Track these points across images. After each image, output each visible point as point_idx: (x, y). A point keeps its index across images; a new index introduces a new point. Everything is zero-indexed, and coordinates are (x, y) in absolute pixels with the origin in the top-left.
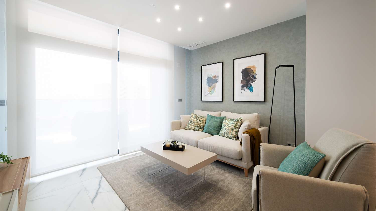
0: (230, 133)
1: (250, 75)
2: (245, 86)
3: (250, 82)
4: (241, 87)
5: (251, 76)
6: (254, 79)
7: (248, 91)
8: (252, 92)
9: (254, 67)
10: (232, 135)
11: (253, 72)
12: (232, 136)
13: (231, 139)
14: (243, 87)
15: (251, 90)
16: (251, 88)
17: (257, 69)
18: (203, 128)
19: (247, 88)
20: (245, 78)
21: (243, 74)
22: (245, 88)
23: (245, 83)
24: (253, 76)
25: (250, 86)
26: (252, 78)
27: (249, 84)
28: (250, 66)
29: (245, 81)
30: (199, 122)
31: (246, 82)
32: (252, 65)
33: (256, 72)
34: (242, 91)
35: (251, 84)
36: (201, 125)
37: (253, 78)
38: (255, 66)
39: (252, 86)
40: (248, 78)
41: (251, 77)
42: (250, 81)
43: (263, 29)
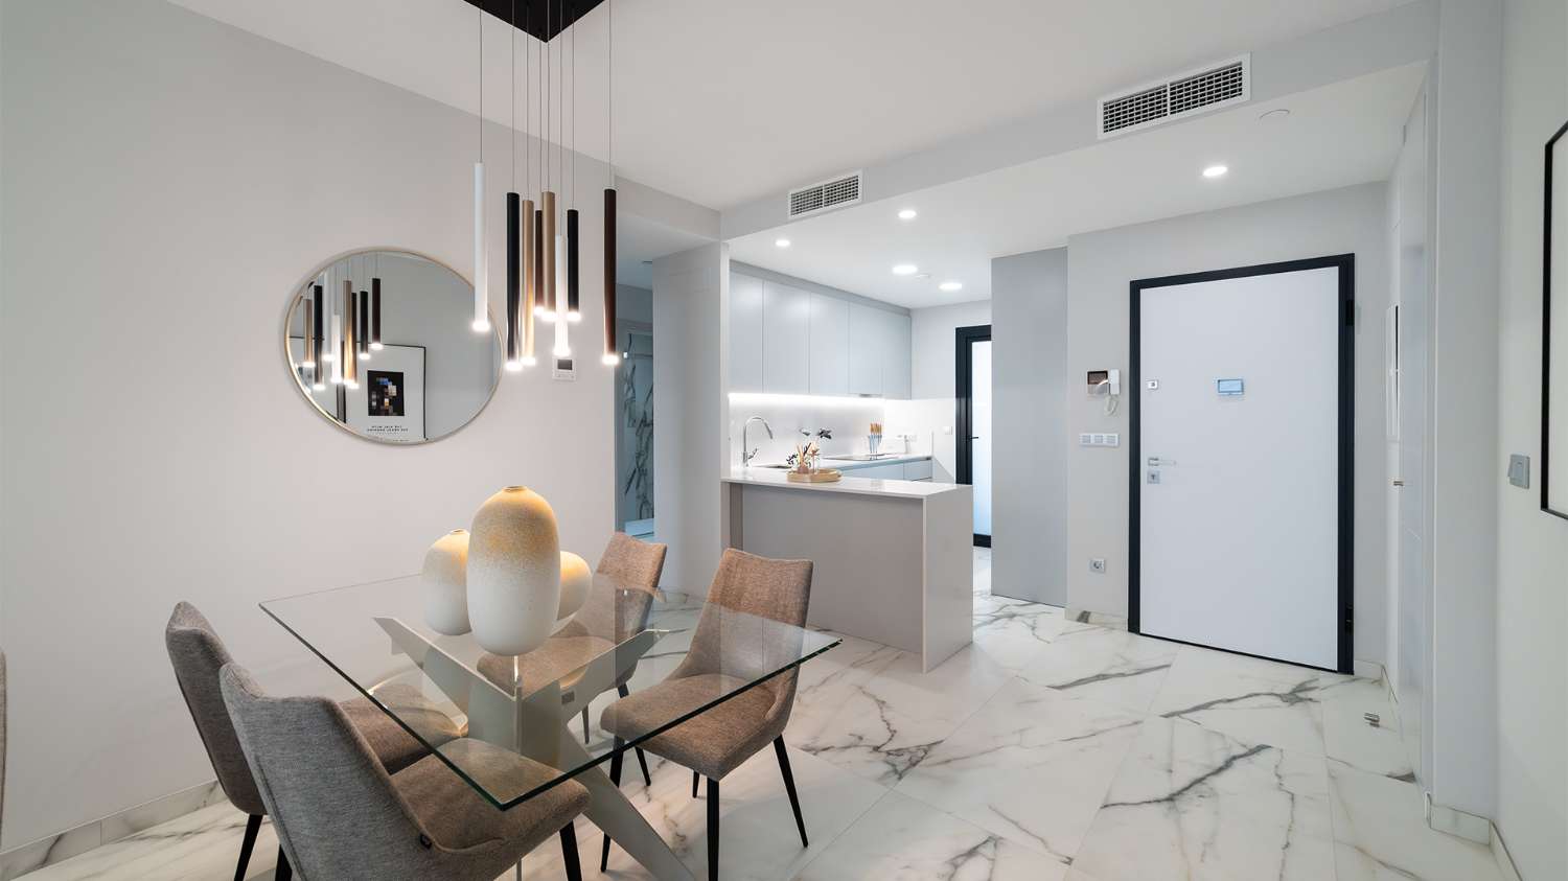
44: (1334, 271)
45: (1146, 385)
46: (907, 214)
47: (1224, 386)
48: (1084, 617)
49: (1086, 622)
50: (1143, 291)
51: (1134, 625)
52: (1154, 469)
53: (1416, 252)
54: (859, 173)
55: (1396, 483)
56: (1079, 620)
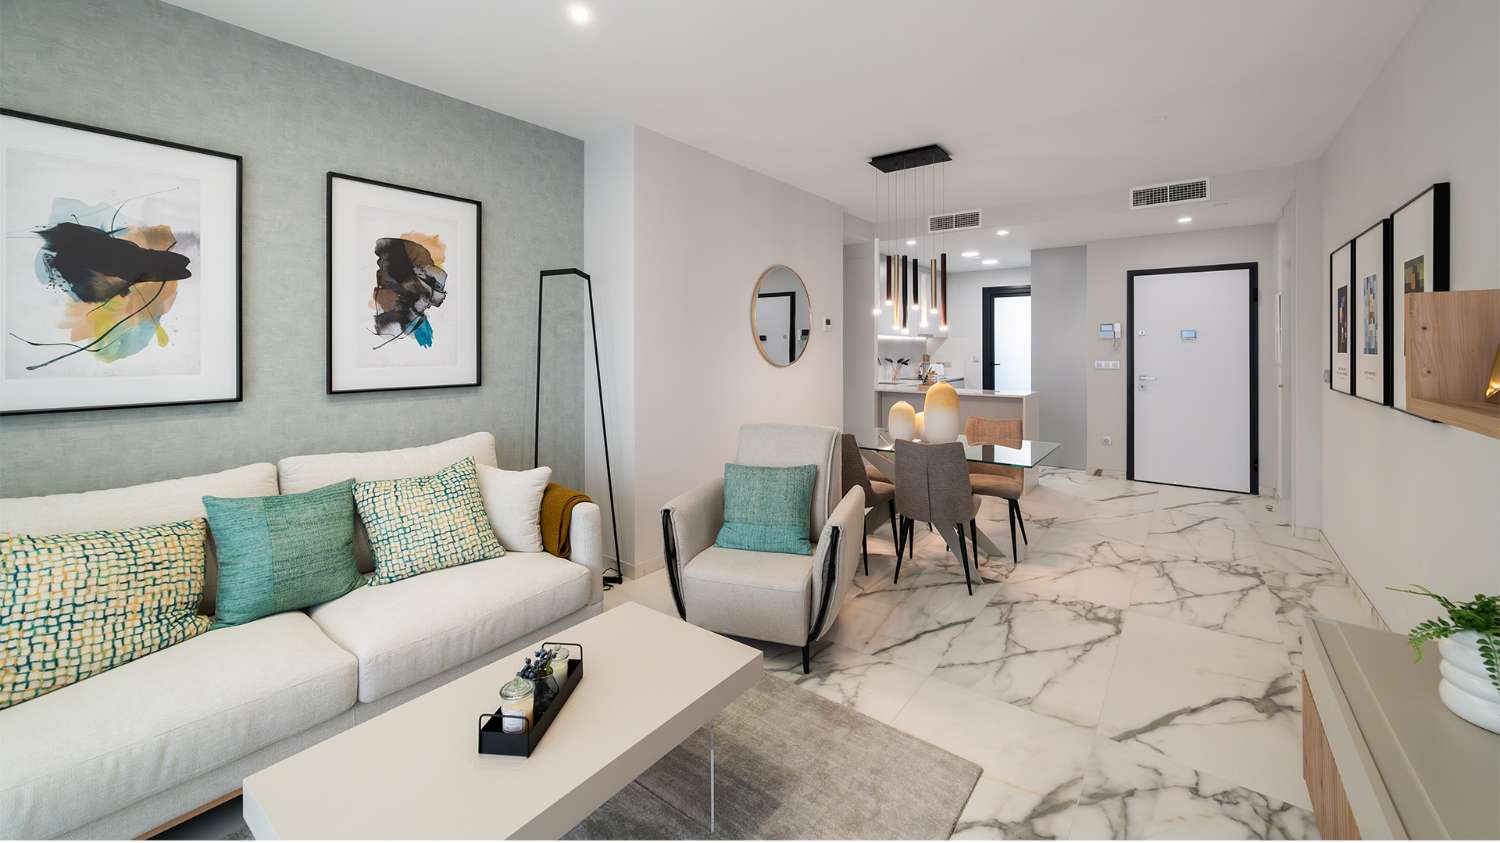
0: (472, 538)
1: (417, 271)
2: (394, 321)
3: (420, 304)
4: (374, 323)
5: (424, 277)
6: (436, 293)
7: (410, 341)
8: (430, 346)
9: (434, 240)
10: (484, 539)
11: (432, 263)
12: (484, 544)
13: (485, 558)
14: (382, 322)
15: (425, 338)
16: (425, 330)
17: (448, 254)
18: (207, 607)
19: (404, 329)
20: (394, 281)
21: (385, 264)
22: (396, 328)
23: (394, 306)
24: (431, 281)
25: (420, 322)
26: (429, 289)
27: (415, 310)
28: (416, 235)
29: (395, 297)
30: (156, 574)
31: (400, 302)
32: (431, 234)
33: (445, 266)
34: (380, 340)
35: (421, 314)
36: (183, 588)
37: (433, 290)
38: (442, 239)
39: (427, 322)
40: (408, 286)
41: (423, 283)
42: (418, 299)
43: (468, 106)
44: (1247, 272)
45: (1137, 332)
46: (1002, 233)
47: (1185, 334)
48: (1098, 473)
49: (1100, 475)
50: (1135, 277)
51: (1130, 475)
52: (1143, 383)
53: (1289, 264)
54: (980, 211)
55: (1281, 386)
56: (1095, 475)
